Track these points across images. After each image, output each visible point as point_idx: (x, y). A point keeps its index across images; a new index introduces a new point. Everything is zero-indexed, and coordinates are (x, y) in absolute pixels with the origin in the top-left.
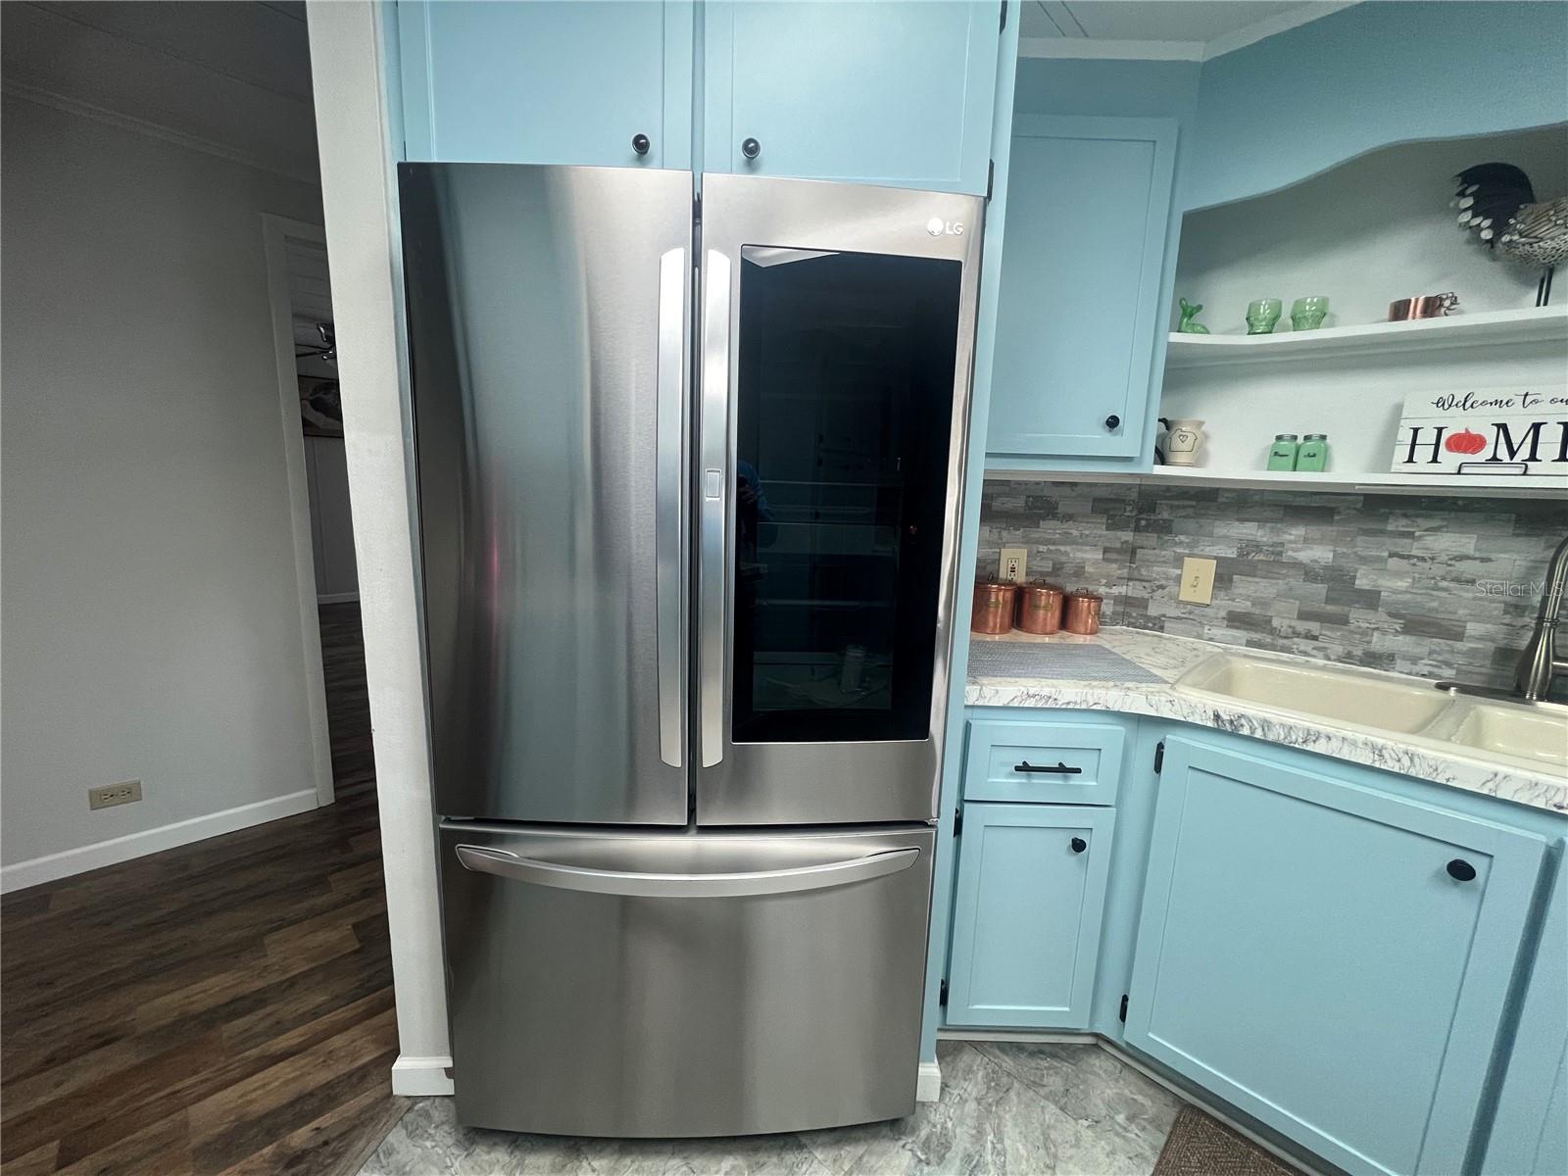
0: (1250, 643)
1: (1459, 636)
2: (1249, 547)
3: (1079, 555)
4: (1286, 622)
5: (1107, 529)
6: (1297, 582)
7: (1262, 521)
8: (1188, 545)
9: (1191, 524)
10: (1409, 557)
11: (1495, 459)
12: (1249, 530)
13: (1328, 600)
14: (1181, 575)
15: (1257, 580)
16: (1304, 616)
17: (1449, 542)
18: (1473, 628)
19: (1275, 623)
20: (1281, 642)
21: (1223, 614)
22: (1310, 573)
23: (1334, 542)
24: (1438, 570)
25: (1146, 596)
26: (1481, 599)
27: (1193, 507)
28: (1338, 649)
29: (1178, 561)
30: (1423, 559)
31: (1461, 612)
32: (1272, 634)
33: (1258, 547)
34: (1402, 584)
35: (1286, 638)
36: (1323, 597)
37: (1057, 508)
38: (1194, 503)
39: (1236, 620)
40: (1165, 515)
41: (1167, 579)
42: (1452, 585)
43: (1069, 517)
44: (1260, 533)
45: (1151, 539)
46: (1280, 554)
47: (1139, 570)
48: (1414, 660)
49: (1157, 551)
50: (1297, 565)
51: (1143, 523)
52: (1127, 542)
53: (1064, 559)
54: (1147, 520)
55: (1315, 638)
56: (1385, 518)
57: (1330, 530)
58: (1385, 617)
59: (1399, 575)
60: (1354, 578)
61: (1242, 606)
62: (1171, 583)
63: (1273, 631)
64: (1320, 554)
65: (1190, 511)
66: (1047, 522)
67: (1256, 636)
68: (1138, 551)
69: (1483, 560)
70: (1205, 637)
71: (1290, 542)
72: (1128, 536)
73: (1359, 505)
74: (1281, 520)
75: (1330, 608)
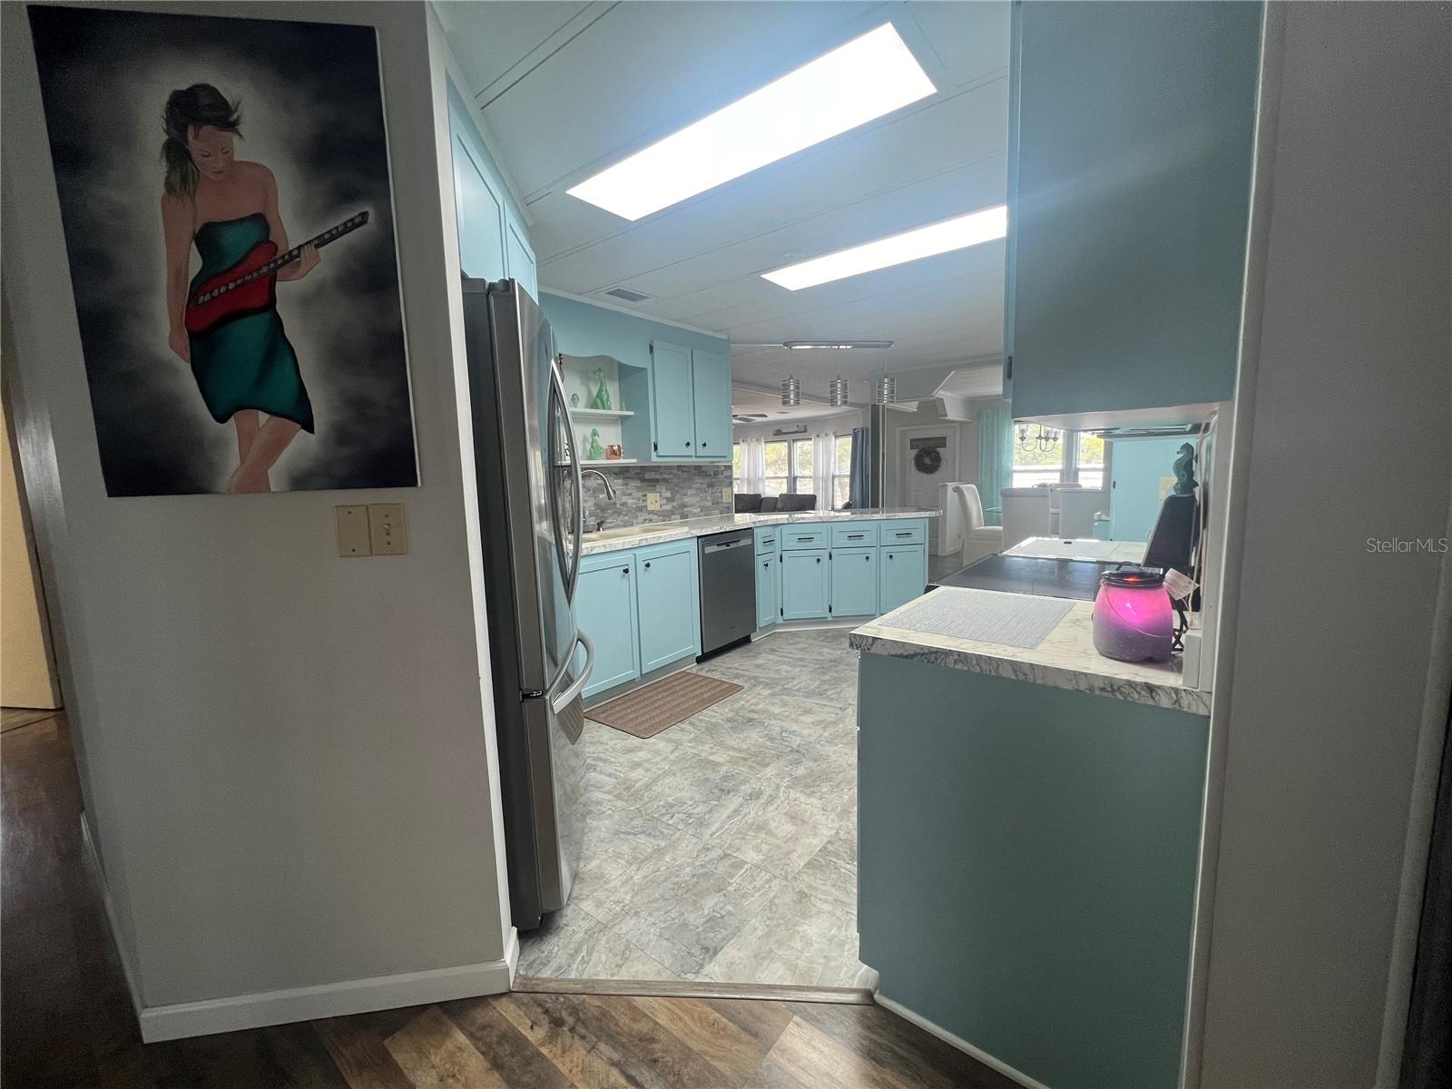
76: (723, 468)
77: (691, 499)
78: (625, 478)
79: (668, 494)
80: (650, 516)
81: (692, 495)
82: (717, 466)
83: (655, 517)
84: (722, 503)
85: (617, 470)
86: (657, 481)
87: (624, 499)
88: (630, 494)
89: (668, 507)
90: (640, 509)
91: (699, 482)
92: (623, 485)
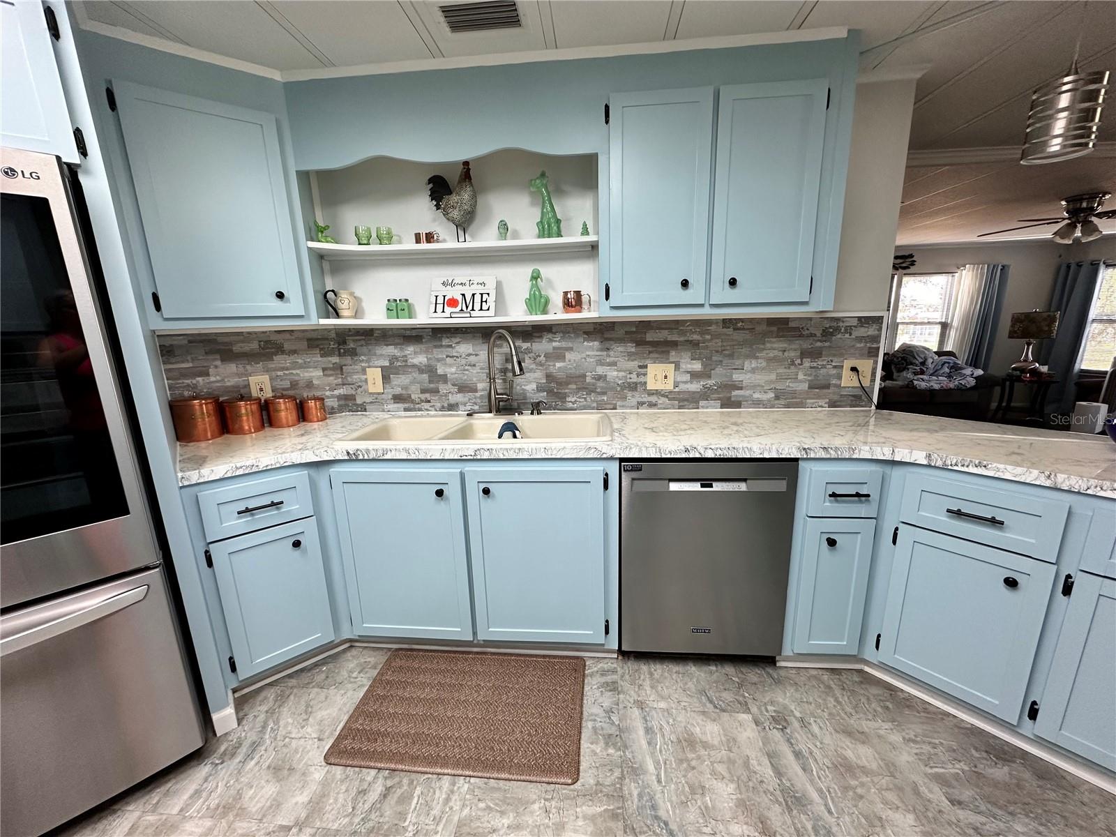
0: (406, 410)
1: (476, 391)
2: (393, 359)
3: (306, 374)
4: (417, 396)
5: (321, 357)
6: (416, 375)
7: (395, 345)
8: (368, 361)
9: (365, 349)
10: (453, 357)
11: (462, 310)
12: (391, 350)
13: (430, 382)
14: (366, 379)
15: (400, 376)
16: (423, 391)
17: (464, 348)
18: (480, 386)
19: (413, 397)
20: (417, 406)
21: (390, 396)
22: (421, 370)
23: (426, 352)
24: (463, 362)
25: (354, 393)
26: (479, 373)
27: (363, 339)
28: (438, 405)
29: (364, 371)
30: (457, 357)
31: (474, 379)
32: (412, 403)
33: (397, 358)
34: (453, 370)
35: (419, 404)
36: (427, 380)
37: (283, 347)
38: (364, 337)
39: (398, 399)
40: (352, 345)
41: (361, 381)
42: (469, 368)
43: (294, 352)
44: (396, 351)
45: (348, 360)
46: (406, 361)
47: (347, 379)
48: (465, 404)
49: (353, 367)
50: (414, 366)
51: (342, 351)
52: (336, 363)
53: (296, 378)
54: (344, 349)
55: (429, 402)
56: (440, 339)
57: (422, 346)
58: (451, 386)
59: (451, 366)
60: (436, 369)
61: (398, 391)
62: (364, 384)
63: (413, 402)
64: (421, 359)
65: (363, 342)
66: (278, 356)
67: (406, 405)
68: (344, 367)
69: (476, 355)
70: (386, 410)
71: (409, 354)
72: (335, 359)
73: (431, 334)
74: (402, 344)
75: (432, 386)
76: (855, 322)
77: (749, 375)
78: (604, 340)
79: (697, 366)
80: (653, 399)
81: (753, 371)
82: (838, 319)
83: (662, 400)
84: (839, 386)
85: (591, 328)
86: (674, 344)
87: (600, 370)
88: (614, 364)
89: (695, 387)
90: (633, 387)
91: (775, 347)
92: (601, 350)
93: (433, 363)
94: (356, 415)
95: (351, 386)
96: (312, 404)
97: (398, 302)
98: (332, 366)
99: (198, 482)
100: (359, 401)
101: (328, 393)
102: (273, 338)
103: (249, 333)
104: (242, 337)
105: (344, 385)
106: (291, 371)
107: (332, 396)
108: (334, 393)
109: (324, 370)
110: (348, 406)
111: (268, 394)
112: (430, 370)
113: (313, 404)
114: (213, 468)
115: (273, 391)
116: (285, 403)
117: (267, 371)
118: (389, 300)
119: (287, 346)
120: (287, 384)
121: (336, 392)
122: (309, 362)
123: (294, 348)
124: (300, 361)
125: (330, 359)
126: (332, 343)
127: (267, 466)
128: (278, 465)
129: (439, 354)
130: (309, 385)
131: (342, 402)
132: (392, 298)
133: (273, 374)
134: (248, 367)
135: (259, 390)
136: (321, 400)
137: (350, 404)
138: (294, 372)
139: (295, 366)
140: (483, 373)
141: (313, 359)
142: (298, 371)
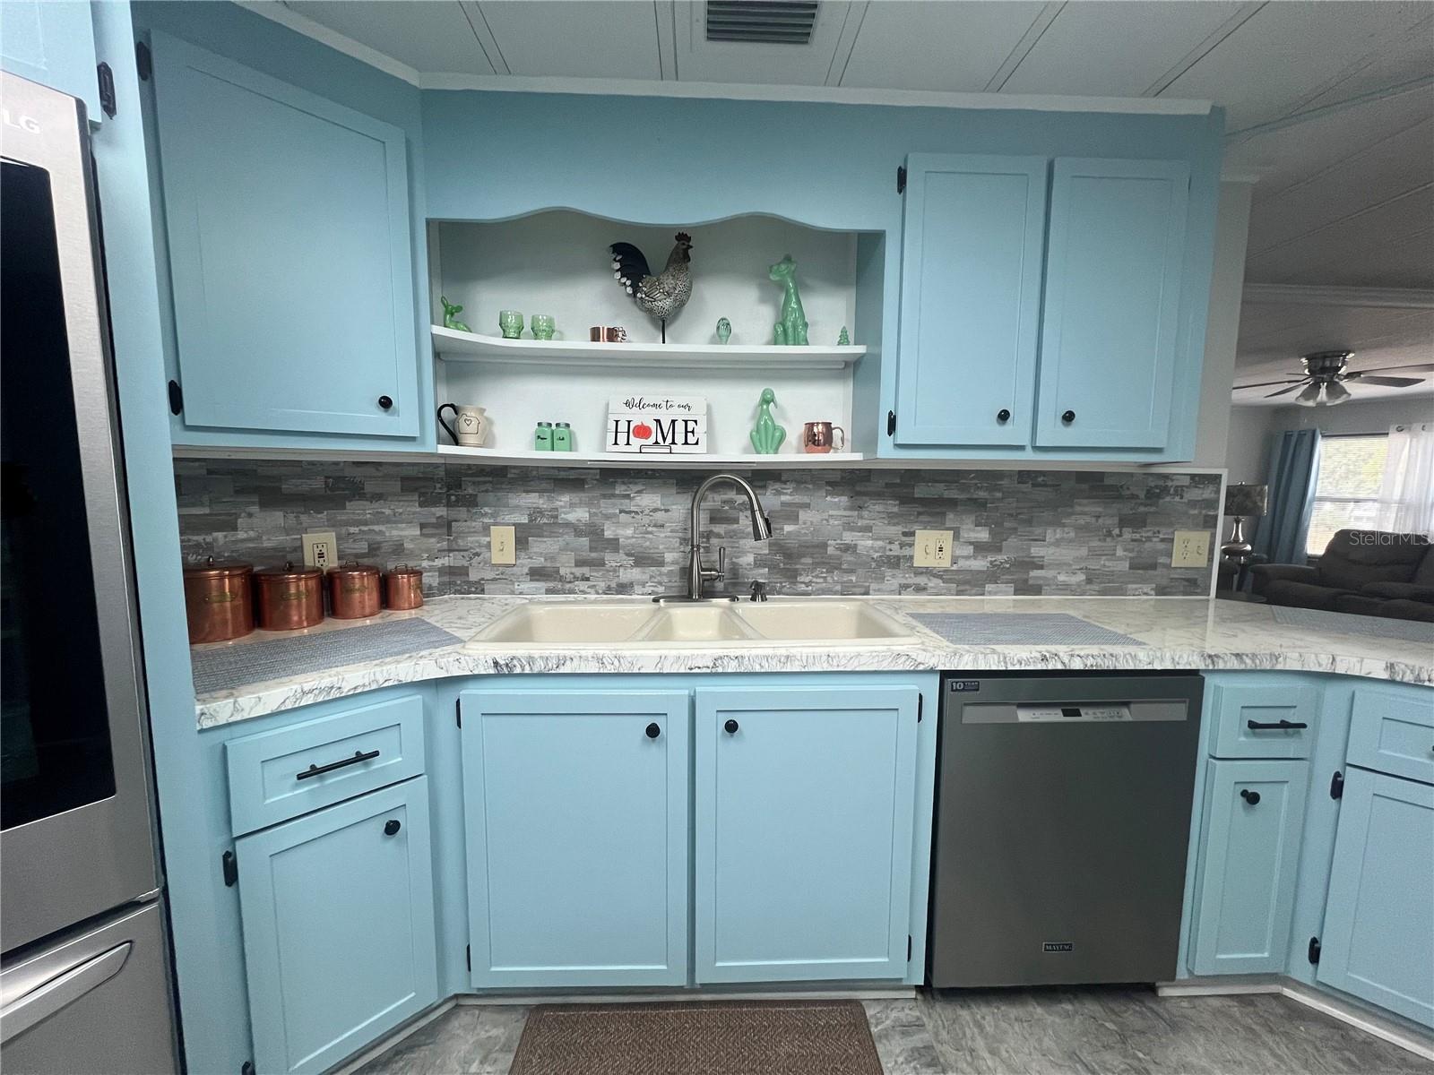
0: (548, 591)
1: (662, 564)
2: (535, 513)
3: (395, 533)
4: (568, 570)
5: (420, 506)
6: (570, 538)
7: (541, 491)
8: (493, 516)
9: (491, 497)
10: (630, 512)
11: (657, 443)
12: (534, 500)
13: (592, 549)
14: (489, 543)
15: (545, 539)
16: (580, 563)
17: (648, 500)
18: (669, 557)
19: (562, 571)
20: (568, 586)
21: (526, 570)
22: (577, 530)
23: (589, 504)
24: (646, 520)
25: (466, 564)
26: (669, 537)
27: (491, 482)
28: (602, 585)
29: (486, 530)
30: (637, 513)
31: (661, 547)
32: (561, 581)
33: (541, 512)
34: (629, 532)
35: (570, 582)
36: (588, 547)
37: (363, 489)
38: (490, 479)
39: (536, 574)
40: (470, 491)
41: (480, 546)
42: (654, 529)
43: (378, 497)
44: (541, 501)
45: (462, 512)
46: (556, 517)
47: (457, 542)
48: (643, 585)
49: (468, 523)
50: (567, 525)
51: (453, 498)
52: (441, 516)
53: (379, 538)
54: (456, 496)
55: (587, 579)
56: (613, 485)
57: (584, 496)
58: (625, 557)
59: (626, 525)
60: (603, 530)
61: (539, 562)
62: (484, 549)
63: (561, 579)
64: (580, 515)
65: (489, 486)
66: (352, 503)
67: (551, 585)
68: (453, 523)
69: (667, 511)
70: (517, 592)
71: (561, 507)
72: (441, 511)
73: (598, 477)
74: (553, 491)
75: (594, 555)
76: (1187, 481)
77: (1051, 550)
78: (855, 495)
79: (983, 535)
80: (922, 580)
81: (1057, 543)
82: (1166, 477)
83: (934, 583)
84: (1168, 566)
85: (838, 477)
86: (952, 504)
87: (849, 537)
88: (868, 529)
89: (980, 564)
90: (895, 563)
91: (1087, 511)
92: (851, 508)
93: (598, 520)
94: (470, 599)
95: (462, 553)
96: (403, 579)
97: (554, 427)
98: (434, 520)
99: (231, 720)
100: (473, 576)
101: (425, 564)
102: (348, 472)
103: (312, 463)
104: (299, 469)
105: (450, 551)
106: (371, 527)
107: (431, 569)
108: (435, 564)
109: (422, 526)
110: (456, 584)
111: (331, 562)
112: (593, 532)
113: (405, 580)
114: (261, 695)
115: (339, 559)
116: (363, 577)
117: (333, 526)
118: (540, 424)
119: (369, 488)
120: (362, 547)
121: (438, 563)
122: (401, 514)
123: (378, 490)
124: (387, 511)
125: (433, 509)
126: (438, 486)
127: (355, 688)
128: (374, 687)
129: (610, 507)
130: (398, 549)
131: (446, 579)
132: (544, 421)
133: (343, 530)
134: (304, 518)
135: (317, 556)
136: (418, 573)
137: (459, 581)
138: (376, 528)
139: (379, 518)
140: (674, 538)
141: (408, 509)
142: (382, 528)
